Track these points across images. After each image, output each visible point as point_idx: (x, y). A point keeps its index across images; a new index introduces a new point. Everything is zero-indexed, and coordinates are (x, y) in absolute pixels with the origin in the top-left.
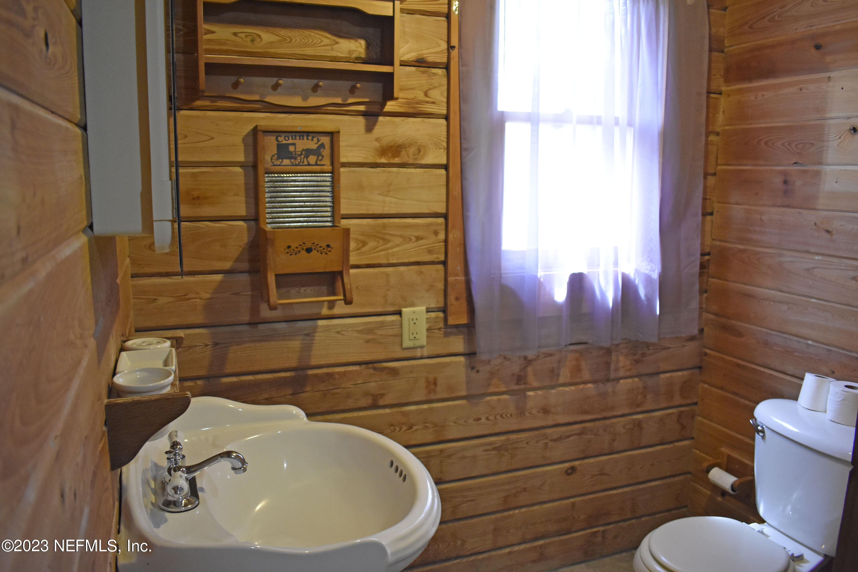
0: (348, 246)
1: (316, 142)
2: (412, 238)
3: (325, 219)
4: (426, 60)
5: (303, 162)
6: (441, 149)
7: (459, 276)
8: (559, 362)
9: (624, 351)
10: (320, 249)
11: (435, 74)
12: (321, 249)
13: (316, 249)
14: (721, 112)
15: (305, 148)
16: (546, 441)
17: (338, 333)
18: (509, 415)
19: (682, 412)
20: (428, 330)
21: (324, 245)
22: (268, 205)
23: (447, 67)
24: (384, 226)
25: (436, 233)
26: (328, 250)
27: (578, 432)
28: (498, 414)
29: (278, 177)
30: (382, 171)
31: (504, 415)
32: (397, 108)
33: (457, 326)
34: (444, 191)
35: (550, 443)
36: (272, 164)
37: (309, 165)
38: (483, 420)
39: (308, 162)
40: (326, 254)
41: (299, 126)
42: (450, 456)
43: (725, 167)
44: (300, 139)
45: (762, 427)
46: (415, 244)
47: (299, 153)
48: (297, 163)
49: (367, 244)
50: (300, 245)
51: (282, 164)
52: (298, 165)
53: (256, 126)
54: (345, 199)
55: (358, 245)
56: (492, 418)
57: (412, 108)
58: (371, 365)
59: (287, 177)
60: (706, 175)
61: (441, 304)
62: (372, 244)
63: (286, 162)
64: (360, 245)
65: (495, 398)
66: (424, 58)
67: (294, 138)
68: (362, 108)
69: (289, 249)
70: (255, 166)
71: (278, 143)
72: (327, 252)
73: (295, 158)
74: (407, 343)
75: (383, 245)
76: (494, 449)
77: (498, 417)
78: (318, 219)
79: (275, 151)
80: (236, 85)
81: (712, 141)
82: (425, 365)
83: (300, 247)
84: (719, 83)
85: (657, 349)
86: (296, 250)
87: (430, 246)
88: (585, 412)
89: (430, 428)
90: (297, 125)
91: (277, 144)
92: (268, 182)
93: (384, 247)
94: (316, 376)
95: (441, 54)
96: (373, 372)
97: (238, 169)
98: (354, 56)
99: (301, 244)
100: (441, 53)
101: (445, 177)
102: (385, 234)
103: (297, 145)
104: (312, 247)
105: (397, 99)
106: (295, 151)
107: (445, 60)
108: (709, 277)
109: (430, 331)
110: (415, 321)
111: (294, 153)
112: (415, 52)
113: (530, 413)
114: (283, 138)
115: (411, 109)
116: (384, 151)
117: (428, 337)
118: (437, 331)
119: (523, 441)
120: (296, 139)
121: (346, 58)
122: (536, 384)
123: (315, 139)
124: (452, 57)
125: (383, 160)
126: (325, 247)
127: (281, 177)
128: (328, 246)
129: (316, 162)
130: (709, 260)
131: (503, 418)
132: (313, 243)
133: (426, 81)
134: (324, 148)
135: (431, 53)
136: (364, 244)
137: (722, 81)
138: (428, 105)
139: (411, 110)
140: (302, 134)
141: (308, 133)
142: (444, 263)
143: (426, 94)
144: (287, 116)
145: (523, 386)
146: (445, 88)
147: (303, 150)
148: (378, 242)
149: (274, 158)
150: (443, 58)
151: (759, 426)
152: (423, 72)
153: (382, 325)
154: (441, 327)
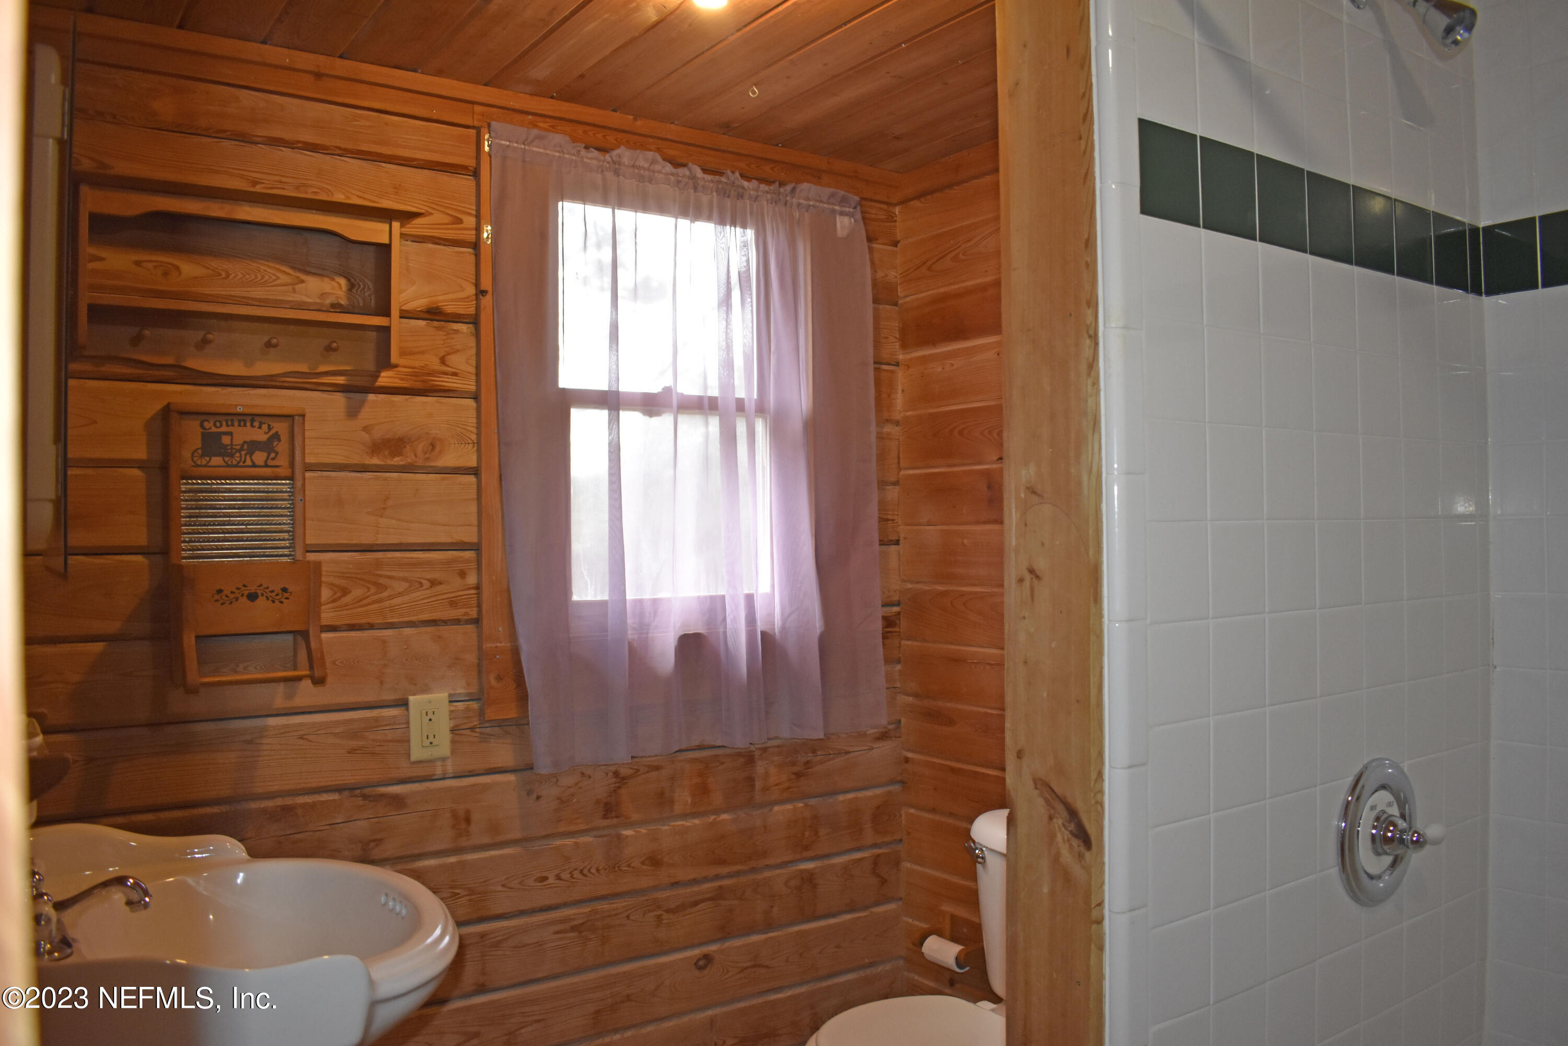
0: (318, 595)
1: (267, 431)
2: (424, 582)
3: (280, 551)
4: (444, 310)
5: (244, 462)
6: (469, 443)
7: (501, 642)
8: (672, 778)
9: (776, 758)
10: (271, 594)
11: (457, 332)
12: (273, 594)
13: (265, 594)
14: (900, 391)
15: (248, 440)
16: (659, 913)
17: (301, 738)
18: (593, 871)
19: (878, 856)
20: (453, 730)
21: (277, 589)
22: (186, 529)
23: (475, 321)
24: (378, 564)
25: (462, 574)
26: (285, 597)
27: (709, 895)
28: (576, 869)
29: (203, 484)
30: (373, 477)
31: (585, 871)
32: (397, 380)
33: (501, 723)
34: (473, 508)
35: (665, 916)
36: (193, 464)
37: (254, 466)
38: (551, 880)
39: (252, 461)
40: (281, 602)
41: (239, 405)
42: (497, 945)
43: (911, 472)
44: (239, 425)
45: (982, 850)
46: (428, 592)
47: (238, 447)
48: (235, 462)
49: (351, 592)
50: (238, 589)
51: (209, 464)
52: (236, 466)
53: (169, 404)
54: (312, 520)
55: (335, 593)
56: (566, 876)
57: (422, 381)
58: (358, 791)
59: (218, 484)
60: (882, 484)
61: (474, 689)
62: (357, 592)
63: (216, 460)
64: (339, 595)
65: (569, 841)
66: (441, 307)
67: (230, 423)
68: (341, 380)
69: (220, 595)
70: (164, 468)
71: (203, 431)
72: (283, 600)
73: (232, 456)
74: (417, 753)
75: (376, 593)
76: (573, 928)
77: (576, 874)
78: (268, 551)
79: (199, 444)
80: (136, 341)
81: (889, 434)
82: (450, 789)
83: (237, 591)
84: (893, 349)
85: (830, 754)
86: (232, 596)
87: (453, 595)
88: (722, 862)
89: (463, 896)
90: (234, 403)
91: (202, 433)
92: (185, 492)
93: (378, 596)
94: (264, 811)
95: (466, 302)
96: (361, 803)
97: (136, 472)
98: (328, 301)
99: (240, 586)
100: (467, 300)
101: (475, 487)
102: (381, 576)
103: (234, 436)
104: (257, 591)
105: (396, 366)
106: (232, 445)
107: (472, 311)
108: (902, 639)
109: (457, 732)
110: (430, 716)
111: (229, 447)
112: (424, 298)
113: (629, 866)
114: (212, 423)
115: (418, 383)
116: (376, 447)
117: (453, 742)
118: (468, 732)
119: (620, 914)
120: (233, 425)
121: (315, 303)
122: (635, 817)
123: (265, 427)
124: (482, 306)
125: (375, 461)
126: (280, 591)
127: (208, 484)
128: (285, 590)
129: (266, 461)
130: (899, 613)
131: (585, 875)
132: (259, 585)
133: (442, 342)
134: (279, 440)
135: (452, 300)
136: (345, 592)
137: (897, 347)
138: (446, 378)
139: (418, 385)
140: (243, 418)
141: (253, 416)
142: (477, 621)
143: (443, 361)
144: (218, 391)
145: (615, 821)
146: (474, 351)
147: (245, 442)
148: (369, 588)
149: (196, 454)
150: (469, 308)
151: (977, 849)
152: (438, 328)
153: (376, 723)
154: (474, 726)
